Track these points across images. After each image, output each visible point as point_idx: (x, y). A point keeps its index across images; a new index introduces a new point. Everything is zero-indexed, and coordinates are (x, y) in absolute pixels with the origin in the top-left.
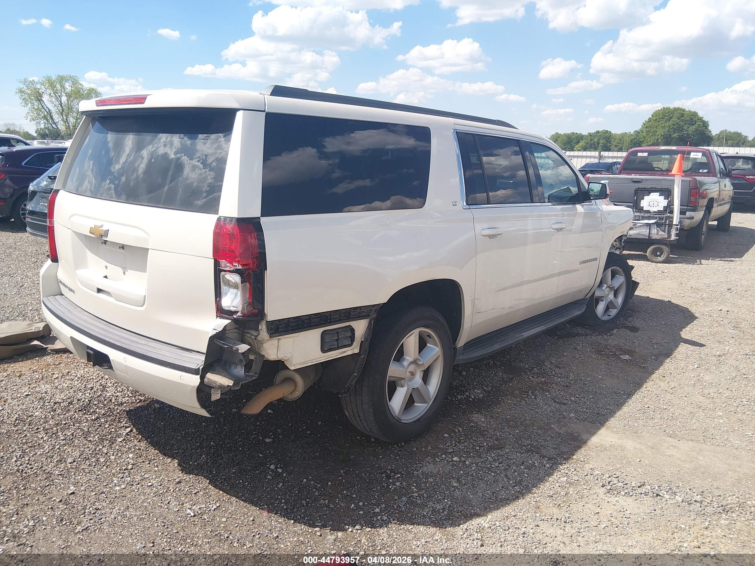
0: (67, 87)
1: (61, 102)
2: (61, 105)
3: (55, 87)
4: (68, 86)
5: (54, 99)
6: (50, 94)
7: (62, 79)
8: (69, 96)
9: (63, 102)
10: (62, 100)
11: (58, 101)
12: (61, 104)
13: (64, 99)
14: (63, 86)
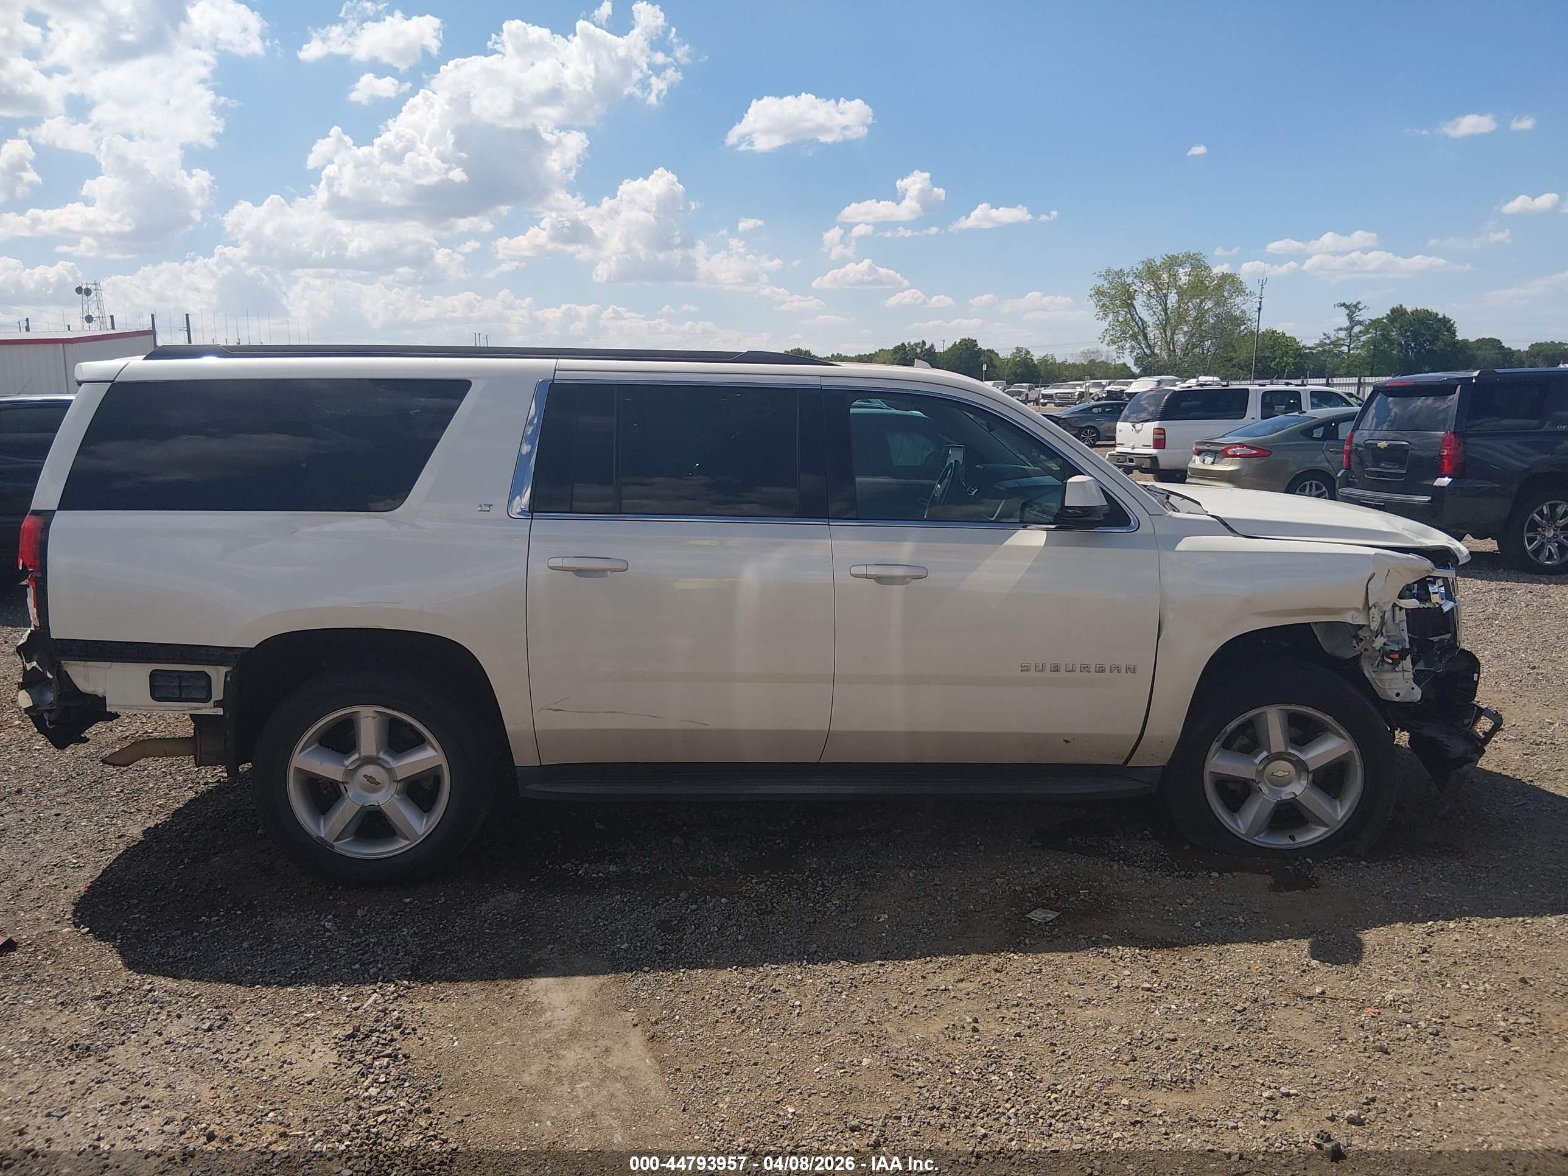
0: (1181, 276)
1: (1166, 304)
2: (1166, 314)
3: (1159, 278)
4: (1183, 276)
5: (1153, 301)
6: (1149, 293)
7: (1172, 263)
8: (1181, 293)
9: (1169, 305)
10: (1168, 302)
11: (1161, 305)
12: (1165, 310)
13: (1173, 299)
14: (1174, 276)
